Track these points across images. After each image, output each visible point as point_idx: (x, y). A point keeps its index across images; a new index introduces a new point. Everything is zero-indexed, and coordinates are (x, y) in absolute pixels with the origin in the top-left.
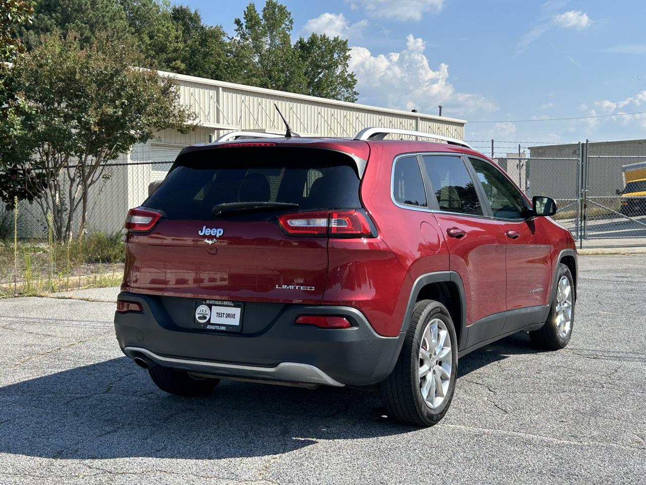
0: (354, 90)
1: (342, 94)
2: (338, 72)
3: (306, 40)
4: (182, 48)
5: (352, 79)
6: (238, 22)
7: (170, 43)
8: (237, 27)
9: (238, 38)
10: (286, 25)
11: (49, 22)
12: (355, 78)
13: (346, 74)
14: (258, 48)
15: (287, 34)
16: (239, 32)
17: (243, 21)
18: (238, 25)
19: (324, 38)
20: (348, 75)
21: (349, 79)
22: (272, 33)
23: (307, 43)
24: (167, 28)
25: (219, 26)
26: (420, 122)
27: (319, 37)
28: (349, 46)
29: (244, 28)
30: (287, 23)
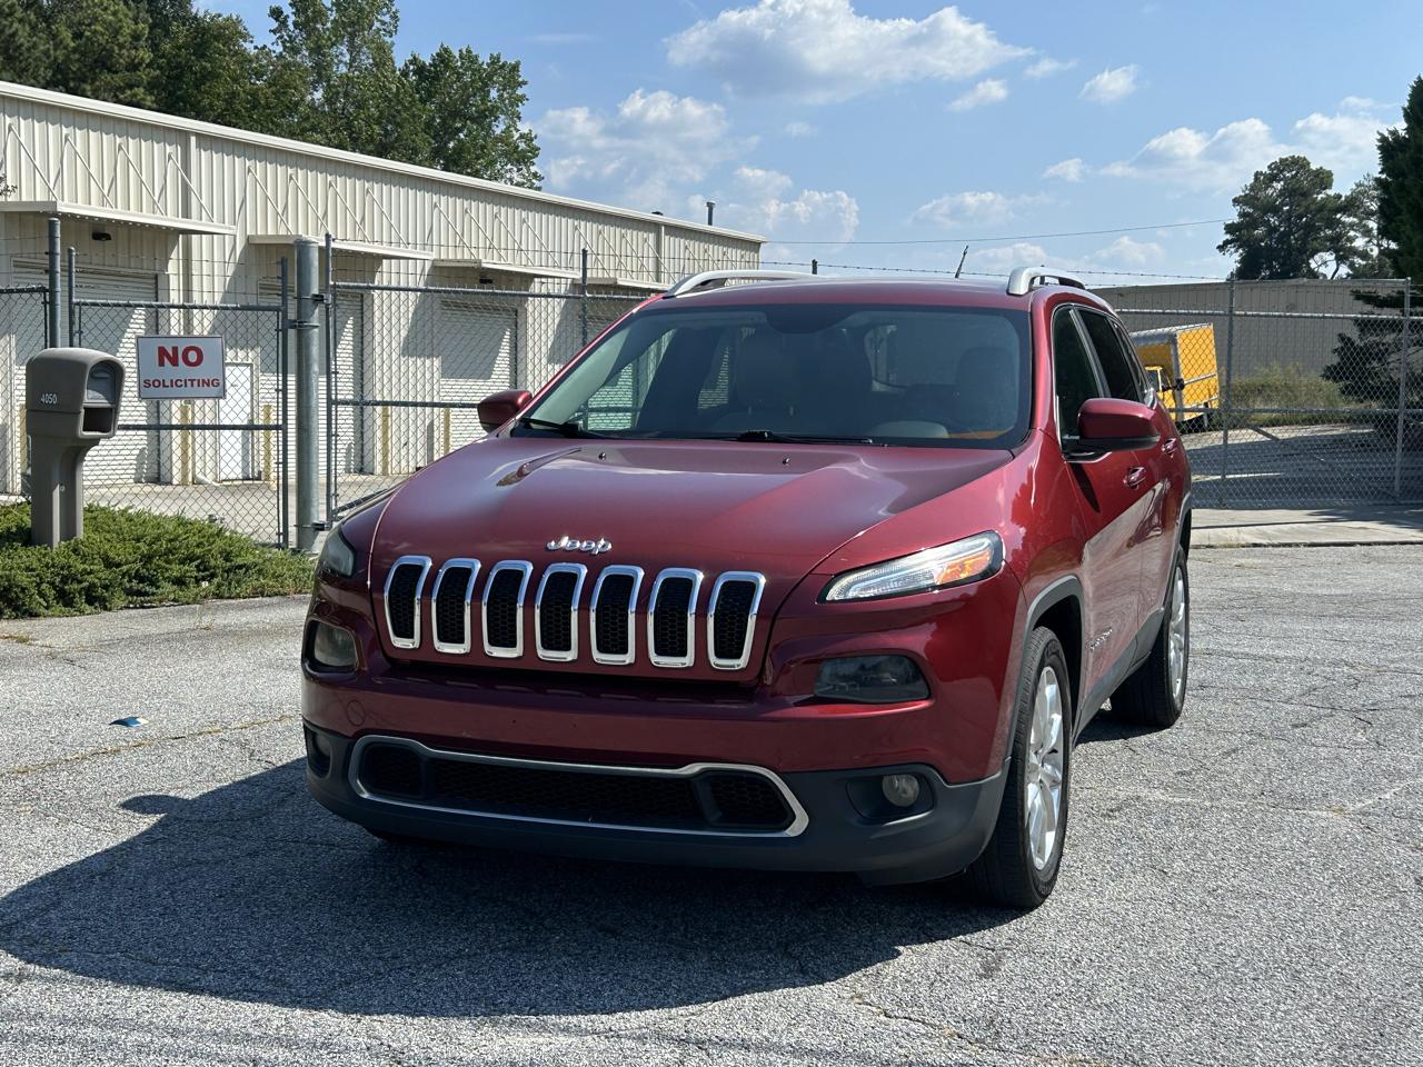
0: (533, 169)
1: (508, 176)
2: (498, 129)
3: (426, 59)
4: (147, 61)
5: (528, 146)
6: (276, 13)
7: (121, 46)
8: (275, 25)
9: (279, 49)
10: (383, 23)
12: (535, 142)
13: (516, 135)
14: (321, 71)
15: (385, 43)
16: (278, 35)
17: (288, 11)
18: (277, 19)
19: (469, 58)
20: (522, 136)
21: (522, 146)
22: (352, 36)
23: (431, 65)
24: (115, 13)
25: (234, 17)
26: (665, 239)
27: (457, 55)
28: (523, 75)
29: (291, 27)
30: (387, 18)
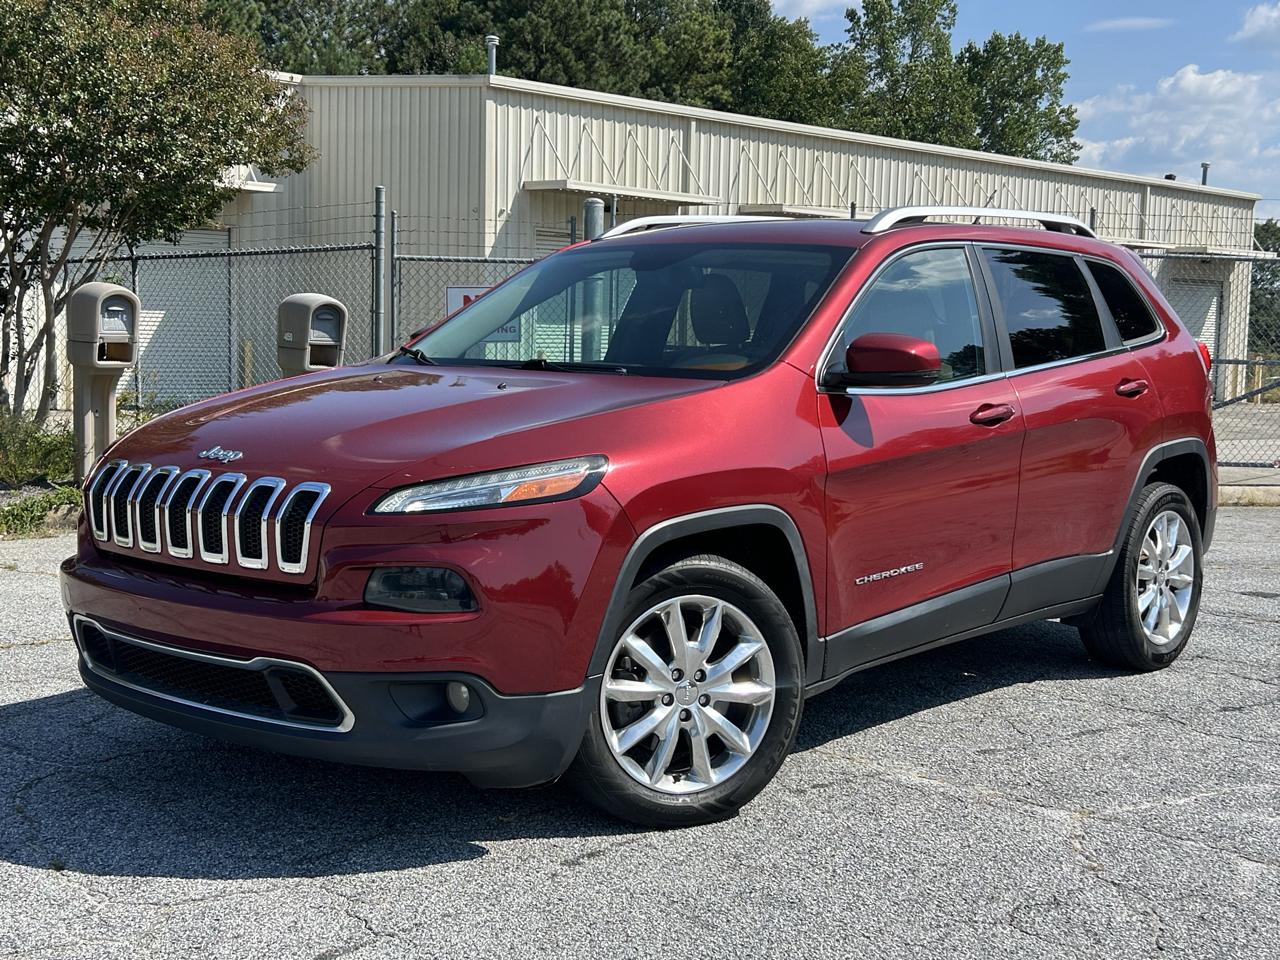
0: (1072, 140)
1: (1048, 148)
2: (1043, 105)
3: (980, 47)
4: (728, 61)
5: (1069, 119)
6: (851, 15)
7: (705, 51)
8: (850, 26)
9: (852, 46)
10: (944, 18)
11: (481, 16)
12: (1075, 116)
13: (1058, 111)
14: (885, 64)
15: (944, 35)
16: (852, 33)
17: (861, 12)
18: (851, 21)
19: (1017, 42)
20: (1063, 111)
21: (1063, 119)
22: (916, 30)
23: (983, 52)
24: (701, 24)
25: (803, 21)
27: (1007, 38)
28: (1065, 54)
29: (863, 27)
30: (946, 13)
